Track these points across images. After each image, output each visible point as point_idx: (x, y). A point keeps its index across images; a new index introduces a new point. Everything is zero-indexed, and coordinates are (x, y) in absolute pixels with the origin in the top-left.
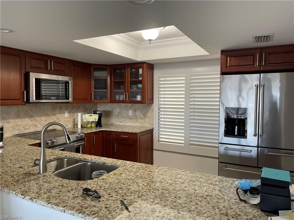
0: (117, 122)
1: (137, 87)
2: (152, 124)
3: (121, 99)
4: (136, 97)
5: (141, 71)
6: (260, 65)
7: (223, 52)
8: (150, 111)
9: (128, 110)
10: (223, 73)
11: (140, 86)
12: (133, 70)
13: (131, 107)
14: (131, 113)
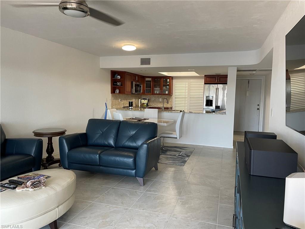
0: (153, 104)
1: (167, 88)
2: (172, 105)
3: (158, 93)
4: (166, 92)
5: (168, 80)
6: (217, 81)
7: (205, 75)
8: (171, 99)
9: (159, 99)
10: (205, 84)
11: (168, 87)
12: (164, 79)
13: (161, 97)
14: (161, 100)
